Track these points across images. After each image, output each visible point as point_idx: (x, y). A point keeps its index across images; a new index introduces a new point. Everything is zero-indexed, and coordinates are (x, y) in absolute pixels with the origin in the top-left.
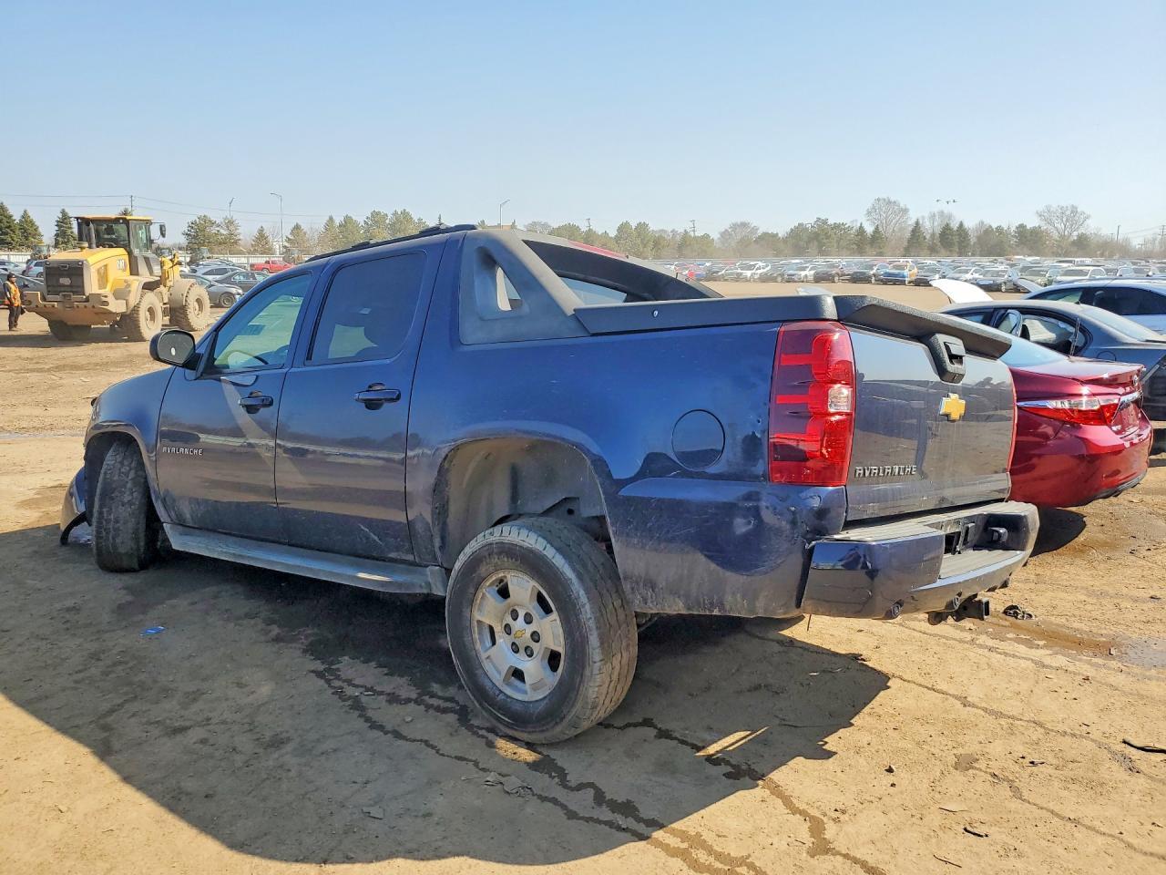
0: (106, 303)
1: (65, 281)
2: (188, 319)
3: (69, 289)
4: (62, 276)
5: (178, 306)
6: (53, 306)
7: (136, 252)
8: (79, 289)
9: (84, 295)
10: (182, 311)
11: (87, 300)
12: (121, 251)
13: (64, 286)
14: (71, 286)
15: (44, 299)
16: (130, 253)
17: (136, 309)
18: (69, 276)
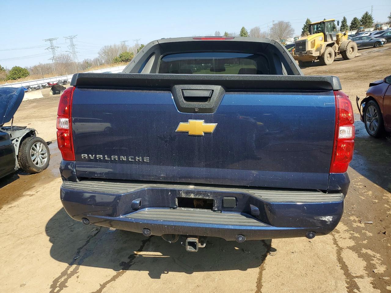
0: (312, 53)
1: (301, 47)
2: (346, 55)
3: (302, 50)
4: (300, 46)
5: (343, 51)
6: (297, 56)
7: (327, 33)
8: (304, 50)
9: (306, 51)
10: (344, 53)
11: (306, 53)
12: (322, 34)
13: (300, 49)
14: (302, 49)
15: (295, 54)
16: (324, 34)
17: (323, 54)
18: (302, 45)
